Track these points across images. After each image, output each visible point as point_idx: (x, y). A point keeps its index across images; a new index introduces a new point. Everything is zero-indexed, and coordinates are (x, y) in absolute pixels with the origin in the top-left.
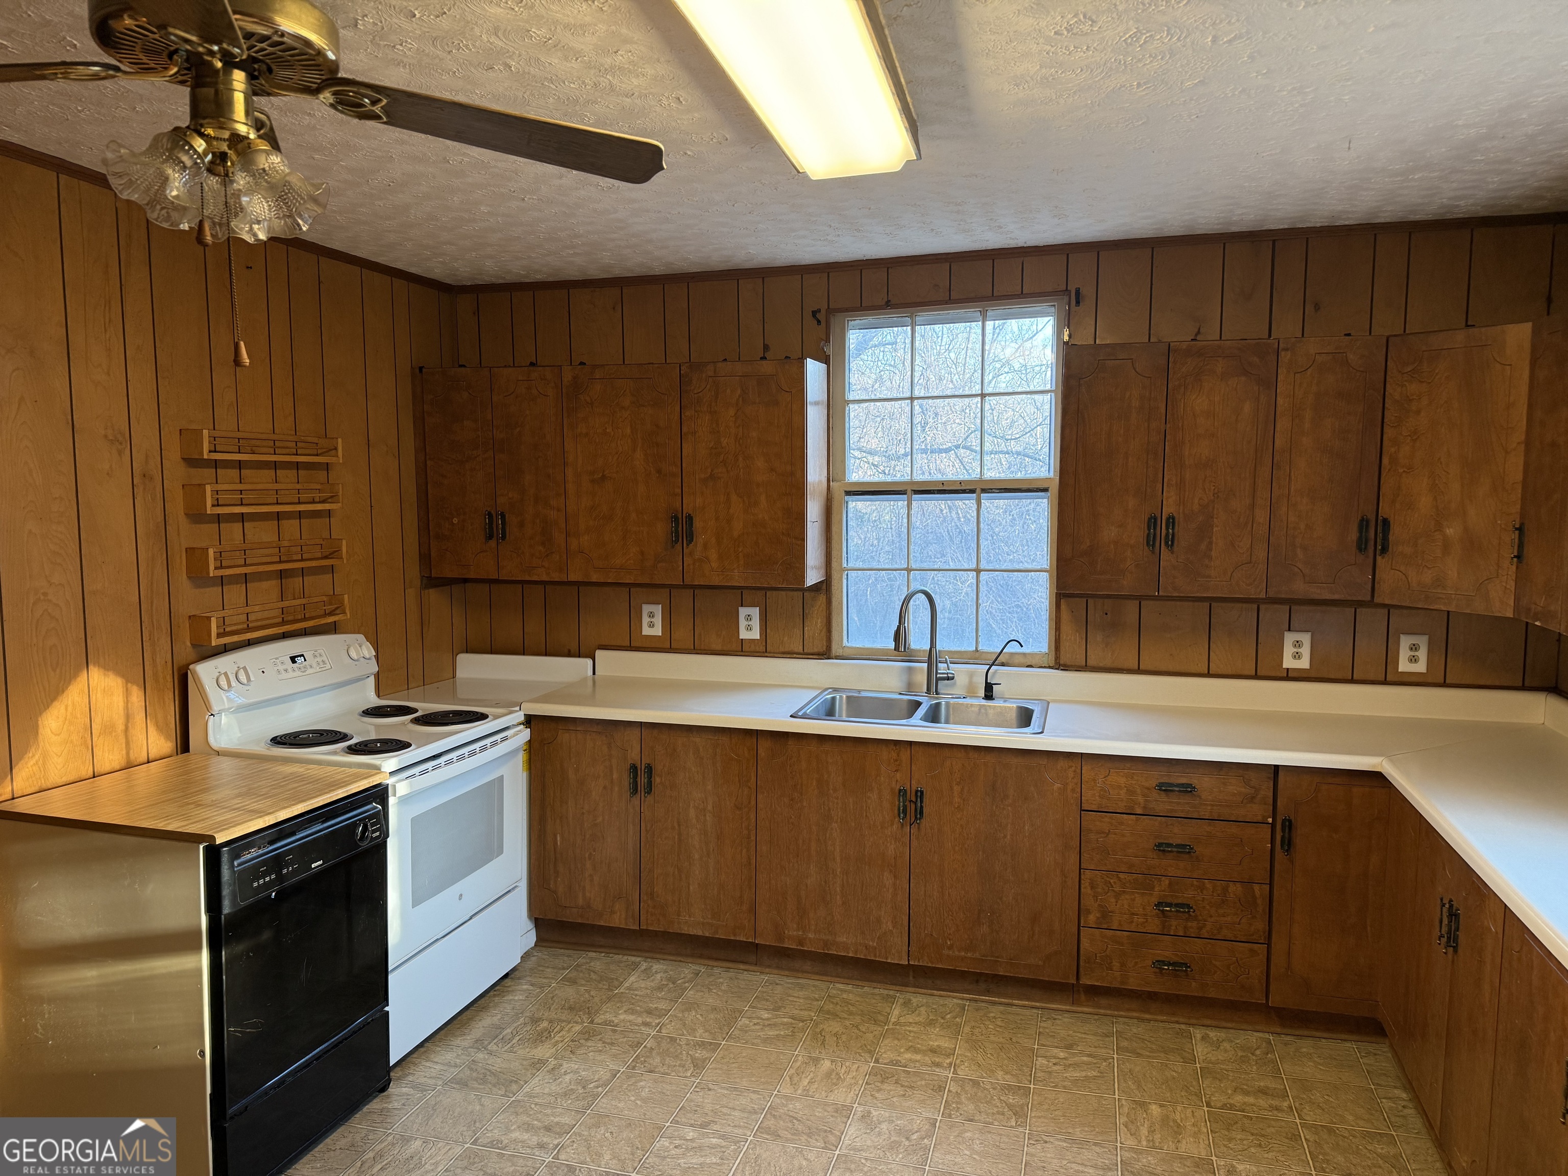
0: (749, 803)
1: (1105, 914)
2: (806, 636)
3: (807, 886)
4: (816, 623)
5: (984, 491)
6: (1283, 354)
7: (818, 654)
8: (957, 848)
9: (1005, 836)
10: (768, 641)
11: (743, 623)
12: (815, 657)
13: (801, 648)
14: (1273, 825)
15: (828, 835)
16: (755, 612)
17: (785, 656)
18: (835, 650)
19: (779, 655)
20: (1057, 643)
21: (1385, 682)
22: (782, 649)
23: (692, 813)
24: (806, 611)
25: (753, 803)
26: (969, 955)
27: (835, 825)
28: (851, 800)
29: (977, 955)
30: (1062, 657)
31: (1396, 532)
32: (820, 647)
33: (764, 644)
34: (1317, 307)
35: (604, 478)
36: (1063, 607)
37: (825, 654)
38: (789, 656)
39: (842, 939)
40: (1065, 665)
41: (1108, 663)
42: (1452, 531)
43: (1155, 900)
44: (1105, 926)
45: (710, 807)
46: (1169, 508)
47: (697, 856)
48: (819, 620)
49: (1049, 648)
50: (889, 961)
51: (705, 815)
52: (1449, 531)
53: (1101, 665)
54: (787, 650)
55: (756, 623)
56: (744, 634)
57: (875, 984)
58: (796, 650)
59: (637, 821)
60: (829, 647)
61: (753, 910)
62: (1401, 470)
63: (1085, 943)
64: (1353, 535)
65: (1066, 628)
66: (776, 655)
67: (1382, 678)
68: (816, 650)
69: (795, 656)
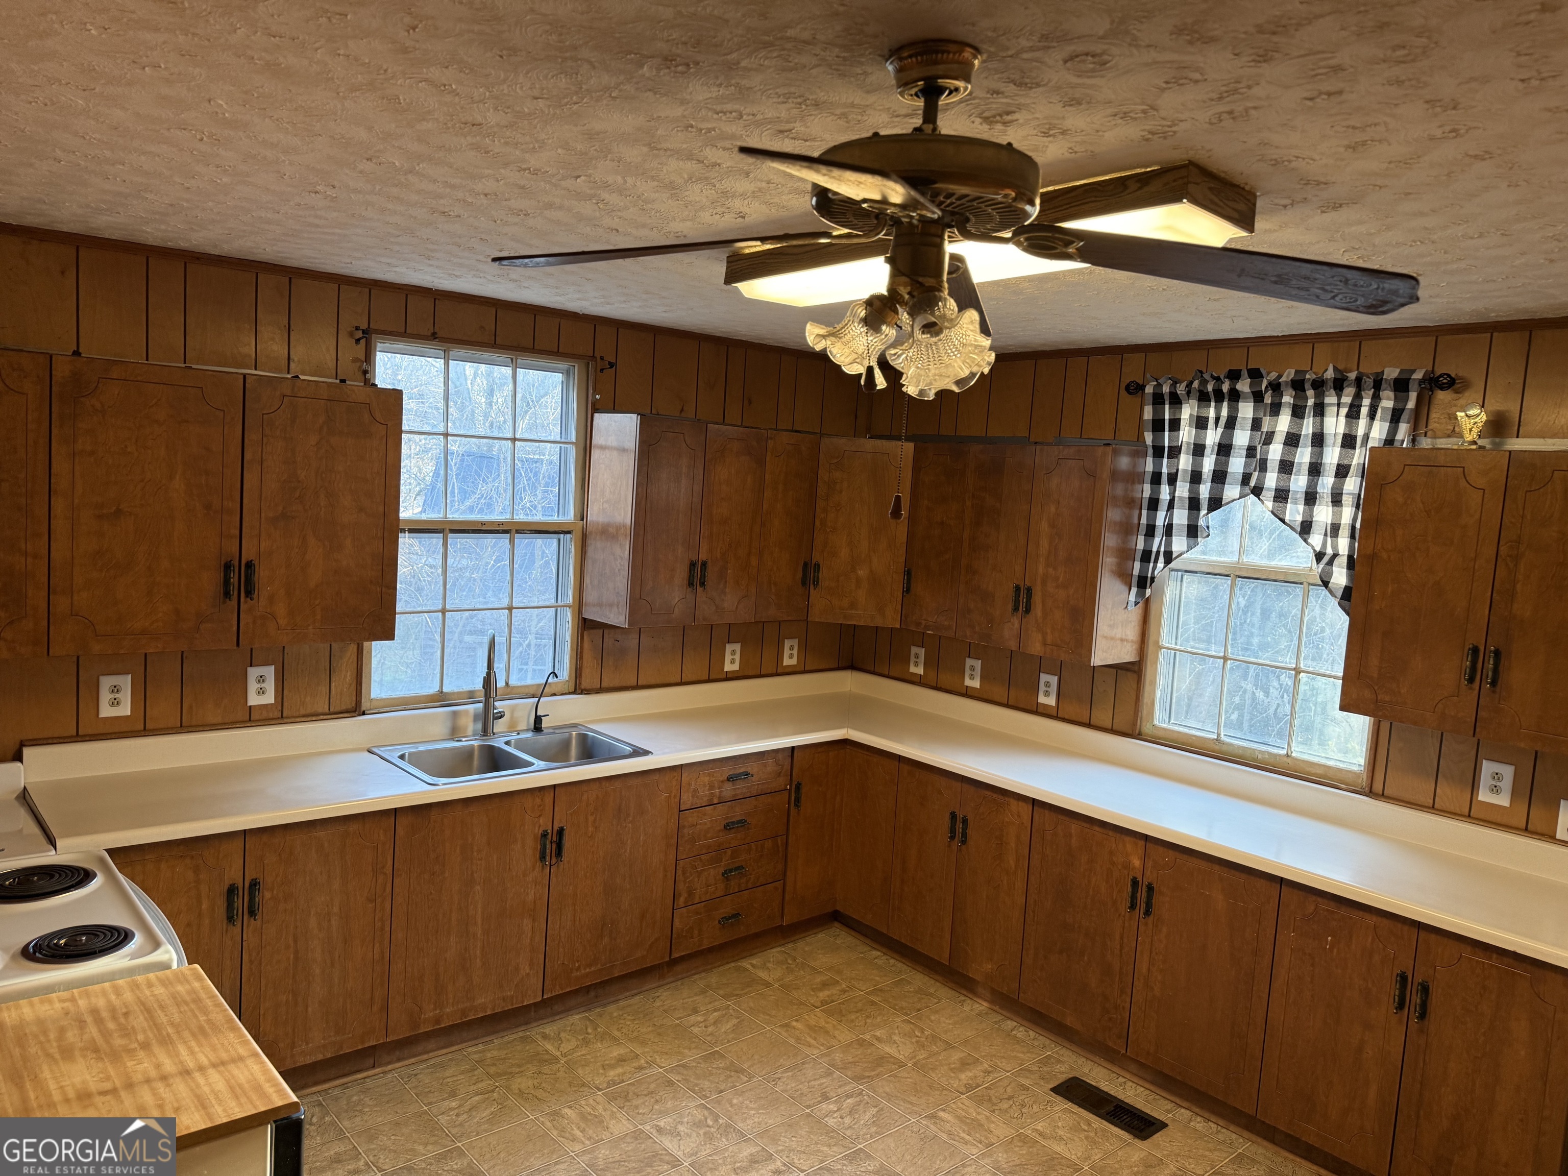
0: (385, 890)
1: (690, 893)
2: (333, 692)
3: (446, 960)
4: (345, 677)
5: (518, 532)
6: (769, 441)
7: (347, 712)
8: (588, 874)
9: (626, 851)
10: (285, 704)
11: (253, 687)
12: (346, 715)
13: (327, 707)
14: (790, 790)
15: (470, 901)
16: (269, 672)
17: (309, 719)
18: (365, 705)
19: (303, 719)
20: (578, 671)
21: (777, 674)
22: (302, 712)
23: (313, 922)
24: (334, 664)
25: (389, 889)
26: (593, 969)
27: (478, 888)
28: (495, 857)
29: (599, 966)
30: (583, 683)
31: (824, 573)
32: (349, 703)
33: (280, 708)
34: (750, 402)
35: (118, 512)
36: (585, 637)
37: (357, 710)
38: (314, 718)
39: (480, 1001)
40: (586, 690)
41: (617, 683)
42: (862, 573)
43: (722, 870)
44: (690, 903)
45: (336, 909)
46: (703, 556)
47: (318, 971)
48: (349, 674)
49: (570, 676)
50: (525, 1004)
51: (329, 921)
52: (860, 573)
53: (611, 685)
54: (309, 711)
55: (270, 686)
56: (254, 700)
57: (502, 1034)
58: (320, 710)
59: (237, 954)
60: (358, 702)
61: (385, 1008)
62: (828, 530)
63: (677, 923)
64: (799, 575)
65: (587, 655)
66: (298, 720)
67: (774, 671)
68: (344, 708)
69: (322, 717)
